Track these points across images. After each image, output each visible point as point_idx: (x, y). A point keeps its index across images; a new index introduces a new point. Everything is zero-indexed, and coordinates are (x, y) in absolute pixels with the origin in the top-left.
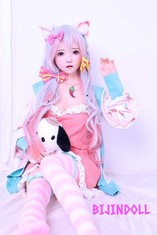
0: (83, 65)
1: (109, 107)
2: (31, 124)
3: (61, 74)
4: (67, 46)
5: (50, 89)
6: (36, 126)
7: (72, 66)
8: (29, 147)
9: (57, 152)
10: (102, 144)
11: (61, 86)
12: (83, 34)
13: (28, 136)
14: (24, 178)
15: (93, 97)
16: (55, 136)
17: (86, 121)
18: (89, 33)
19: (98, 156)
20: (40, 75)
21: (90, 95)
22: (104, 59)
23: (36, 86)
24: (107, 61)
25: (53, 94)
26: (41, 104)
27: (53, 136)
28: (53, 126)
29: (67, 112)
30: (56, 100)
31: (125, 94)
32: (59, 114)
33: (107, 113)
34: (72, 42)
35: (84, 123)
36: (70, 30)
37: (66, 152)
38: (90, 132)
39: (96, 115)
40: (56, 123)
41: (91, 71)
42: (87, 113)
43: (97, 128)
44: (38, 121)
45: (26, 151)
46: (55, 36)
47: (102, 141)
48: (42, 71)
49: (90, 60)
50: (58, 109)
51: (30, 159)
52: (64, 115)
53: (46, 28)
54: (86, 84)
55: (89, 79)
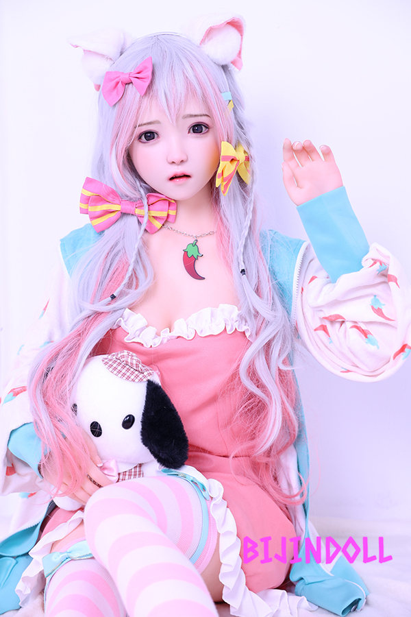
0: (227, 168)
1: (319, 309)
2: (55, 378)
3: (152, 200)
4: (166, 108)
5: (116, 255)
6: (72, 384)
7: (188, 176)
8: (49, 456)
9: (144, 469)
10: (299, 436)
11: (156, 240)
12: (224, 63)
13: (44, 421)
14: (37, 563)
15: (265, 276)
16: (133, 418)
17: (241, 359)
18: (243, 55)
19: (288, 475)
20: (84, 206)
21: (252, 271)
22: (297, 146)
23: (71, 244)
24: (308, 150)
25: (127, 270)
26: (89, 308)
27: (130, 416)
28: (127, 381)
29: (175, 333)
30: (138, 291)
31: (373, 262)
32: (150, 340)
33: (315, 330)
34: (183, 95)
35: (235, 366)
36: (177, 54)
37: (173, 470)
38: (255, 396)
39: (274, 337)
40: (137, 373)
41: (254, 187)
42: (244, 333)
43: (282, 381)
44: (78, 366)
45: (39, 469)
46: (125, 78)
47: (301, 425)
48: (88, 194)
49: (251, 149)
50: (143, 322)
51: (56, 495)
52: (165, 341)
53: (96, 51)
54: (241, 231)
55: (250, 216)
